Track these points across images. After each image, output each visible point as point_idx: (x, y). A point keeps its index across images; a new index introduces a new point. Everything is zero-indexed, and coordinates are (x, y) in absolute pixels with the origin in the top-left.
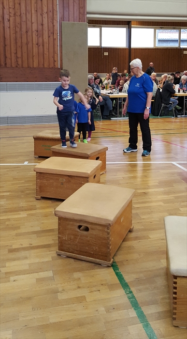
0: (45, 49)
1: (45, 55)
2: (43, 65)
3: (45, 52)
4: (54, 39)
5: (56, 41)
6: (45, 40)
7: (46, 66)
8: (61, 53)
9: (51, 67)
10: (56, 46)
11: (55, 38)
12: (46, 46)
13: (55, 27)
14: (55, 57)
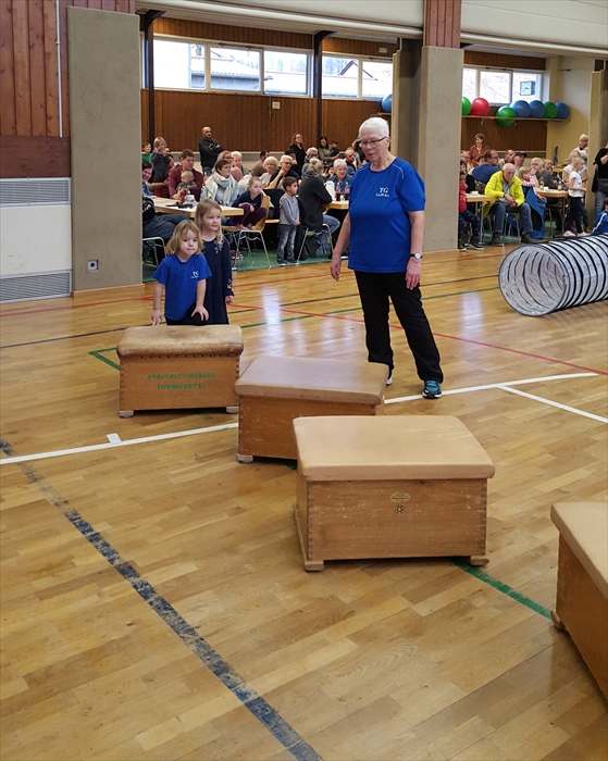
0: (20, 83)
1: (18, 99)
2: (15, 128)
3: (19, 91)
4: (45, 55)
5: (52, 60)
6: (18, 57)
7: (21, 131)
8: (67, 94)
9: (36, 133)
10: (51, 75)
11: (47, 50)
12: (22, 71)
13: (49, 21)
14: (50, 105)
